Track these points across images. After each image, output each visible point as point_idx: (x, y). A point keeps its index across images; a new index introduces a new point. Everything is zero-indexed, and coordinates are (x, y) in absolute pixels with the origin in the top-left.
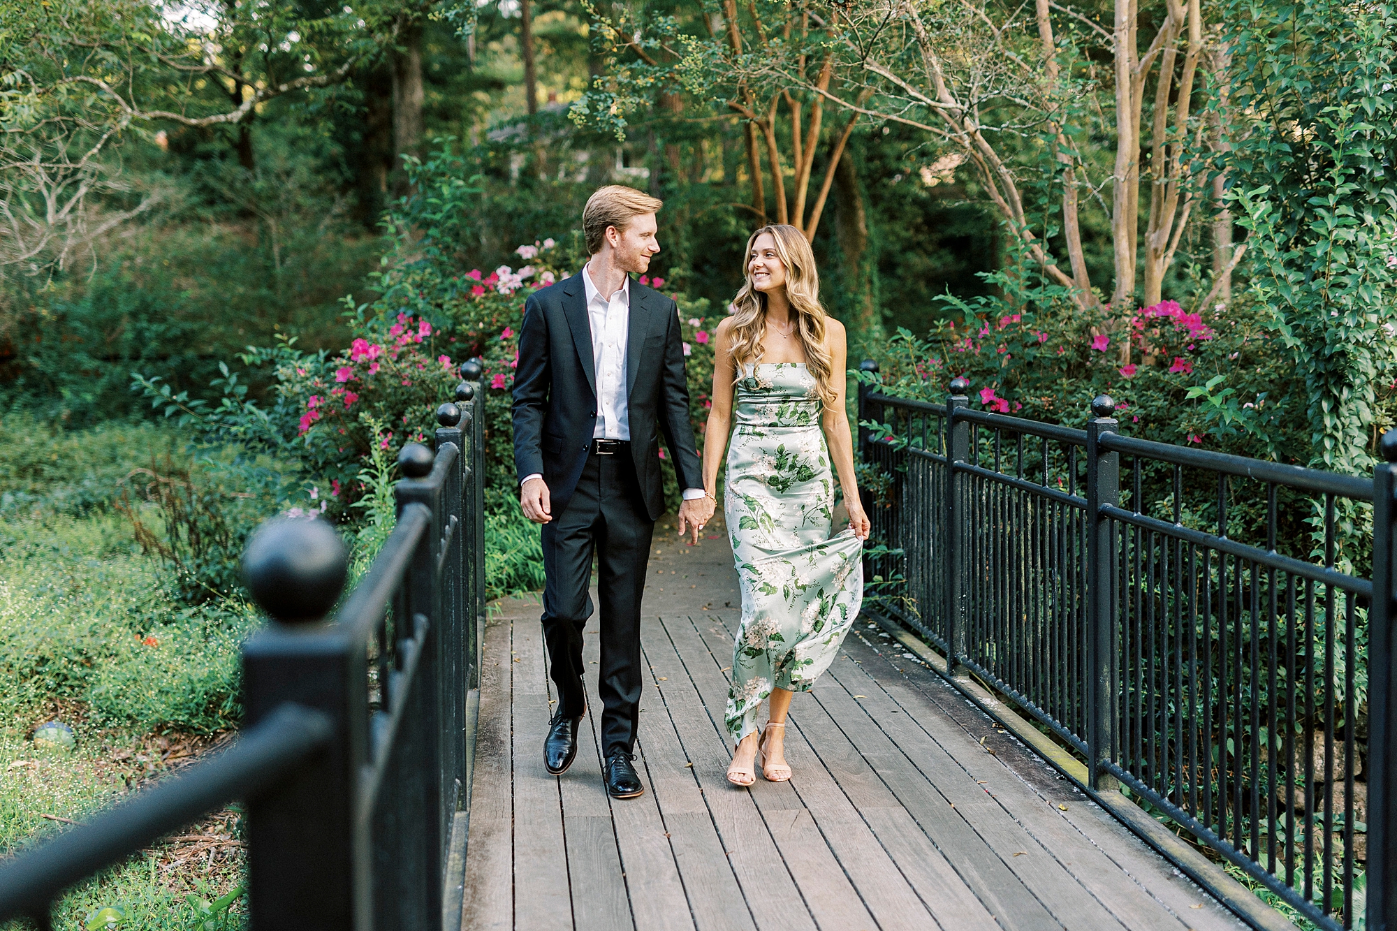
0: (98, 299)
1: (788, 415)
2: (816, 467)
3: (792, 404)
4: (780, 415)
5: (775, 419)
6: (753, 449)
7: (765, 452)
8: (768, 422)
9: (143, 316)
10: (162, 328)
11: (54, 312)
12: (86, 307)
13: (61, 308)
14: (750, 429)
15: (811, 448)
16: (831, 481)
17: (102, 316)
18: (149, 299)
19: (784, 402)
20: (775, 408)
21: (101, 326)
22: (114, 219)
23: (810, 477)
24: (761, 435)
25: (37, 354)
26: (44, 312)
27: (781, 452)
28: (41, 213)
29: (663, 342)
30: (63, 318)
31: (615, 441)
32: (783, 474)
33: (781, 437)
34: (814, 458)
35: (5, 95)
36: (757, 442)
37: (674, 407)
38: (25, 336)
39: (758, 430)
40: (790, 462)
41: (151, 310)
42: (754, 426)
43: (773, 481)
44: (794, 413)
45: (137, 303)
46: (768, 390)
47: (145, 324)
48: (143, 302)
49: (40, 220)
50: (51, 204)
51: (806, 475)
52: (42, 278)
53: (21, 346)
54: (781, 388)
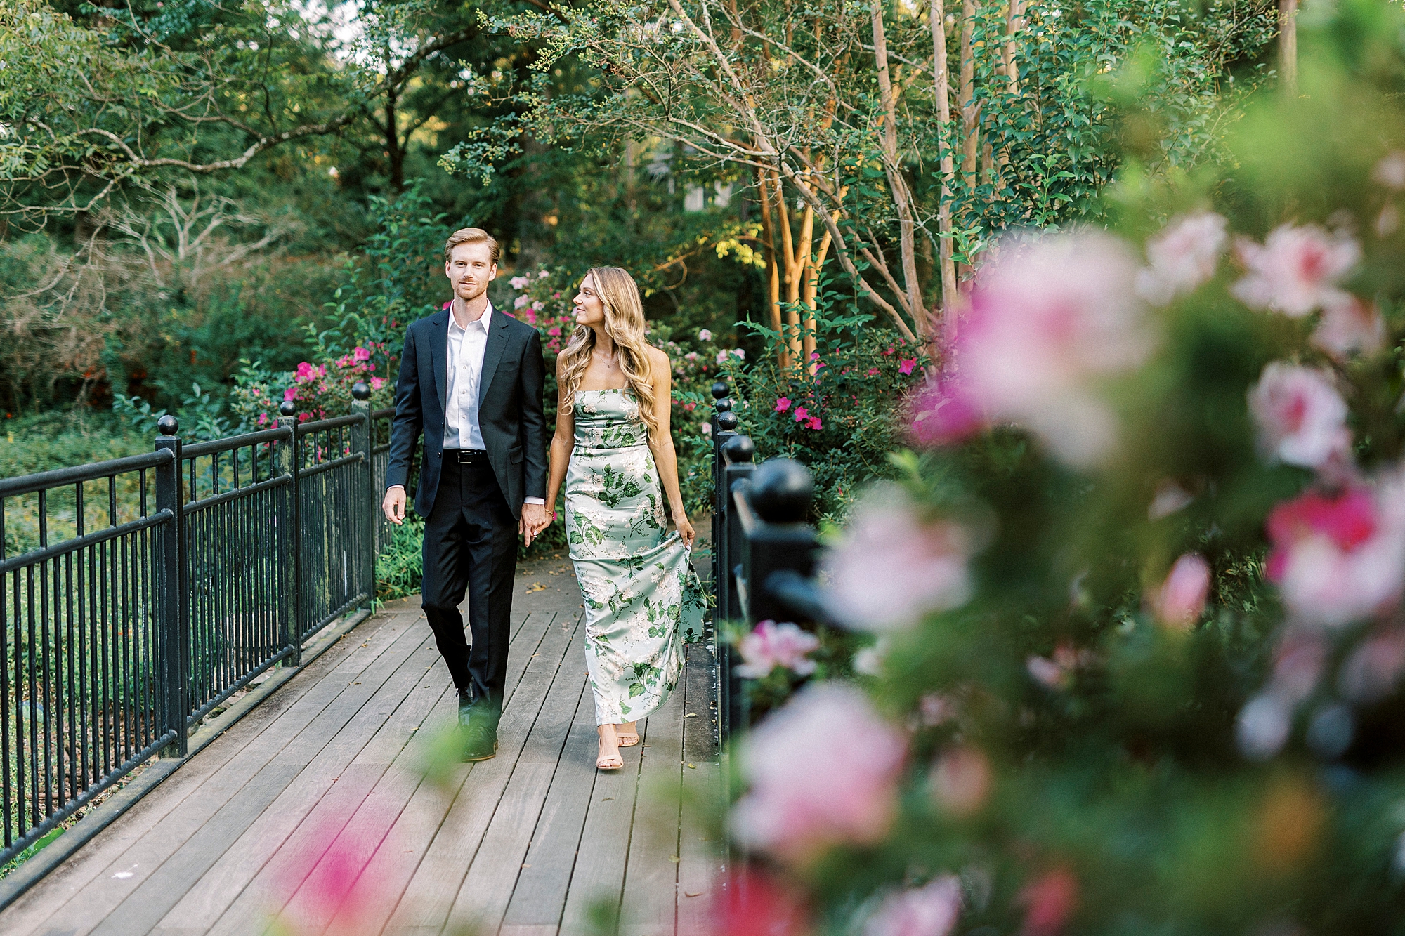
0: (217, 325)
1: (612, 438)
2: (642, 484)
3: (616, 428)
4: (605, 437)
5: (601, 442)
6: (584, 468)
7: (594, 472)
8: (596, 444)
9: (257, 342)
10: (273, 352)
11: (177, 337)
12: (204, 334)
13: (184, 333)
14: (582, 451)
15: (636, 467)
16: (658, 495)
17: (220, 341)
18: (263, 326)
19: (608, 425)
20: (601, 431)
21: (220, 352)
22: (240, 250)
23: (637, 492)
24: (591, 456)
25: (166, 377)
26: (168, 338)
27: (608, 471)
28: (172, 244)
29: (517, 366)
30: (187, 343)
31: (472, 451)
32: (612, 490)
33: (608, 458)
34: (639, 476)
35: (3, 147)
36: (587, 462)
37: (528, 425)
38: (157, 361)
39: (588, 451)
40: (616, 480)
41: (265, 335)
42: (586, 447)
43: (602, 496)
44: (618, 435)
45: (252, 329)
46: (593, 414)
47: (258, 349)
48: (257, 328)
49: (170, 251)
50: (182, 237)
51: (632, 491)
52: (167, 304)
53: (151, 368)
54: (603, 413)
